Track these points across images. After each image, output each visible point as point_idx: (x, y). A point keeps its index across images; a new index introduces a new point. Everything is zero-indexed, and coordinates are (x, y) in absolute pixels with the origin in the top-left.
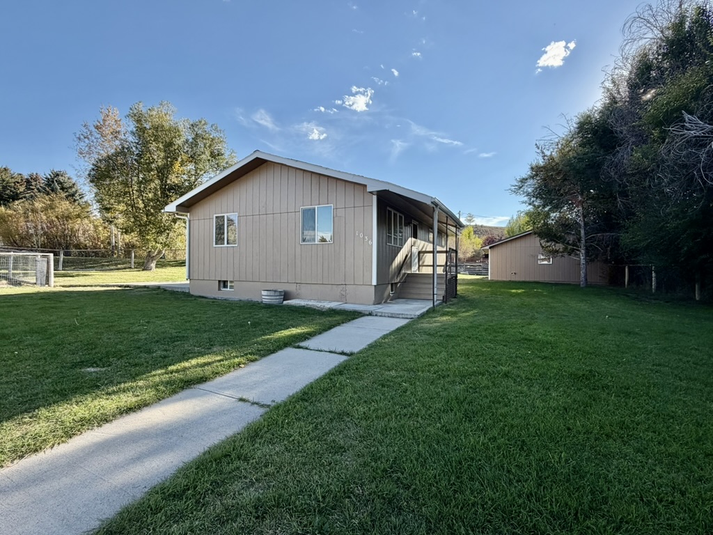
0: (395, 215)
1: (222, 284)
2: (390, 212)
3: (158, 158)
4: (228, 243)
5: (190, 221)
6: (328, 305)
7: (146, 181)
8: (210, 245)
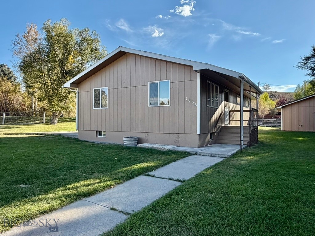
0: (213, 86)
1: (98, 133)
2: (209, 84)
3: (60, 53)
4: (102, 107)
5: (78, 93)
6: (167, 147)
7: (53, 68)
8: (91, 108)
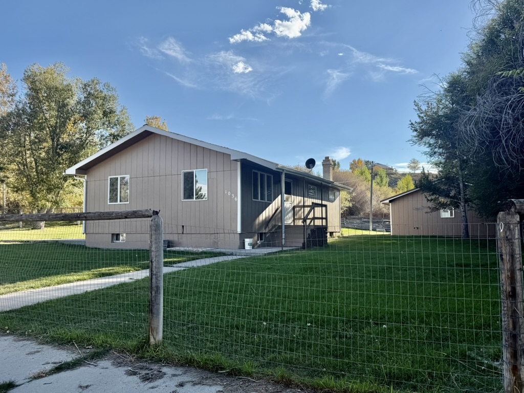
0: (262, 176)
1: (115, 237)
2: (256, 174)
4: (120, 202)
5: (87, 182)
8: (105, 202)
